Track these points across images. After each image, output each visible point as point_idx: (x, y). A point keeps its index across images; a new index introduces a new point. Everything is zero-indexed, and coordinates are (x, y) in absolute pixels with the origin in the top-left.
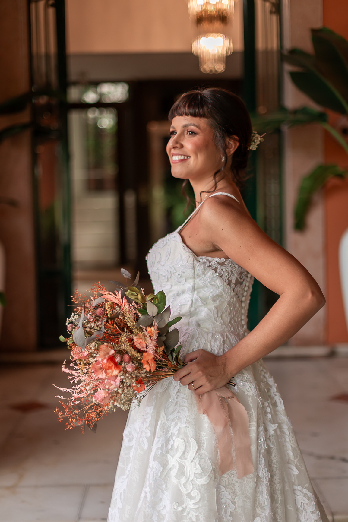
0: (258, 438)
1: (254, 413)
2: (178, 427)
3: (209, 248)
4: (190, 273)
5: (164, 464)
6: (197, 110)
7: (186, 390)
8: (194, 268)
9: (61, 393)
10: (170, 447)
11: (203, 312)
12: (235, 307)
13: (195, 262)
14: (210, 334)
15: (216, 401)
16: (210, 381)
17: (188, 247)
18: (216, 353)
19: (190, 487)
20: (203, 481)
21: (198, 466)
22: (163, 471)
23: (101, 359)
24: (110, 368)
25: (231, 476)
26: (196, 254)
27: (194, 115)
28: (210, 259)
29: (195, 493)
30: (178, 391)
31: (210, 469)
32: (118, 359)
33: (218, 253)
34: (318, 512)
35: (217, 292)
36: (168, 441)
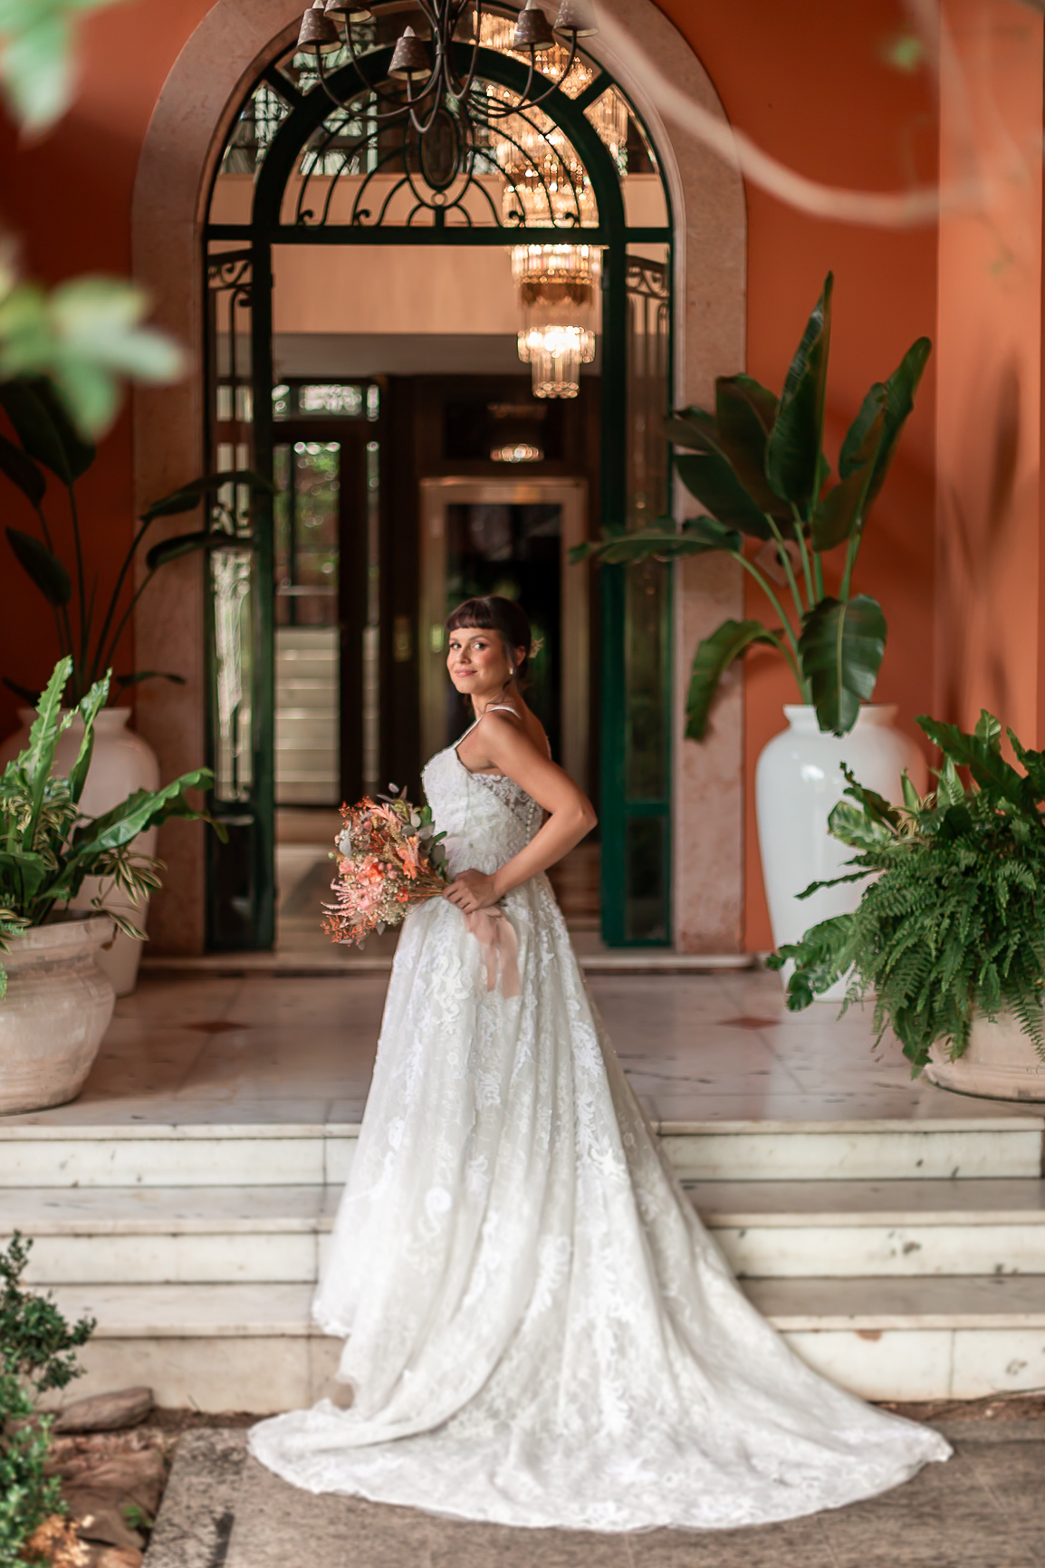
0: (526, 964)
1: (524, 938)
2: (444, 946)
3: (486, 764)
4: (463, 790)
5: (428, 982)
6: (485, 621)
7: (455, 910)
8: (468, 785)
9: (328, 909)
10: (435, 966)
11: (477, 833)
12: (515, 829)
13: (469, 779)
14: (483, 855)
15: (484, 922)
16: (477, 898)
17: (462, 763)
18: (488, 873)
19: (449, 1002)
20: (464, 995)
21: (459, 982)
22: (426, 990)
23: (365, 867)
24: (373, 875)
25: (496, 997)
26: (470, 771)
27: (483, 626)
28: (485, 776)
29: (456, 1009)
30: (447, 911)
31: (471, 985)
32: (381, 867)
33: (494, 770)
34: (598, 1049)
35: (492, 811)
36: (433, 960)
